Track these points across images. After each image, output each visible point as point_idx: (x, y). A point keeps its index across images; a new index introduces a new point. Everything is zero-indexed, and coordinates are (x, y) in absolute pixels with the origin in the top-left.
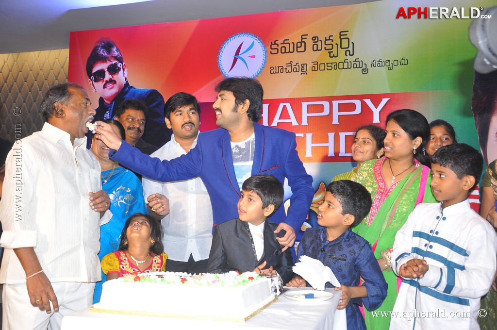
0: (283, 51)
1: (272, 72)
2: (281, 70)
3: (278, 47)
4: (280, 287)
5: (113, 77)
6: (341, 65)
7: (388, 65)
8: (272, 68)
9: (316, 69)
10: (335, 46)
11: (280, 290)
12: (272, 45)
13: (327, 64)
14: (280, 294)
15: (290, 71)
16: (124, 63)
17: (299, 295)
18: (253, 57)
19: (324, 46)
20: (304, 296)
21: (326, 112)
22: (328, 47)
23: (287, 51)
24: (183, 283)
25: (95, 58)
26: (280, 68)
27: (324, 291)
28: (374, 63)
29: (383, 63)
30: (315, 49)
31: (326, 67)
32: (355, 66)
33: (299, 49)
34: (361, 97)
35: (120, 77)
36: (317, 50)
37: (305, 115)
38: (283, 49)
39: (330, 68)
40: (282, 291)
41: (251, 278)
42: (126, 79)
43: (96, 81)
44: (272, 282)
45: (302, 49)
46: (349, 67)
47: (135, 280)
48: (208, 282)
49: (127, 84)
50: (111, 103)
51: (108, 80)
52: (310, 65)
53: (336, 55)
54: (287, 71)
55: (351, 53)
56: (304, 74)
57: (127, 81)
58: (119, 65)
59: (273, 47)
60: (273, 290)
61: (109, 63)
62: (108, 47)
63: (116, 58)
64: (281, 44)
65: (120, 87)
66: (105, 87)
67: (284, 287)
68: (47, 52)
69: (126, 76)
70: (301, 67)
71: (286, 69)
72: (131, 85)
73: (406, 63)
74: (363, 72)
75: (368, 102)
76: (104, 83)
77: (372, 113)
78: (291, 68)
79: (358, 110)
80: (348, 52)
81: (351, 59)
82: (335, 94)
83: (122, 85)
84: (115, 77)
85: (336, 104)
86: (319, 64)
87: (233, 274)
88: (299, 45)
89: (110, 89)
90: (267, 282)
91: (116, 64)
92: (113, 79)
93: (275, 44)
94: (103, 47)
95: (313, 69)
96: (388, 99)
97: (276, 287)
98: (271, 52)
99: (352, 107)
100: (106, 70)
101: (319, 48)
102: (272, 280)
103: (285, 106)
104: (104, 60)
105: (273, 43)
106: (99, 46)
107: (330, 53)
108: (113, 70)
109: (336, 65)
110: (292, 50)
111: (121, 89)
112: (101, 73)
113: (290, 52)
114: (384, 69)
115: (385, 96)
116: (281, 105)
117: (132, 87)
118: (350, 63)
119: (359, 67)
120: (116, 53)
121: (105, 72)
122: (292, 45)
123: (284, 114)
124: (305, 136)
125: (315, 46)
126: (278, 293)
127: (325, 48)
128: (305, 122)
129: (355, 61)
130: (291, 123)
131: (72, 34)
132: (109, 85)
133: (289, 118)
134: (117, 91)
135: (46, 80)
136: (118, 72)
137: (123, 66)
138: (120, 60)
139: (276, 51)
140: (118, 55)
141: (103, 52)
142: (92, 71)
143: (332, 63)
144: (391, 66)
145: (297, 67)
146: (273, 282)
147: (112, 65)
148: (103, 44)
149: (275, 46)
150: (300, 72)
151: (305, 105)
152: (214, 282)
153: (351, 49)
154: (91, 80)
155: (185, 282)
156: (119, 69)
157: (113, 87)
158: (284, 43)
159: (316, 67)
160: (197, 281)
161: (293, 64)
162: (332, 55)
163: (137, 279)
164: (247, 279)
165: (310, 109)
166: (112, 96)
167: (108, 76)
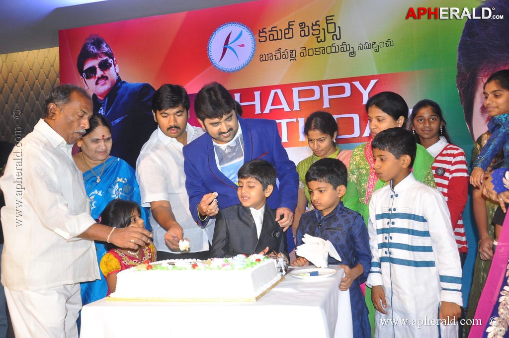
0: (272, 38)
1: (262, 60)
2: (270, 57)
3: (266, 35)
4: (285, 267)
5: (104, 73)
6: (329, 49)
7: (375, 46)
8: (261, 56)
9: (305, 55)
10: (322, 31)
11: (286, 270)
12: (260, 33)
13: (315, 49)
14: (286, 274)
15: (279, 58)
16: (115, 59)
17: (304, 273)
18: (243, 46)
19: (311, 31)
20: (309, 274)
21: (317, 96)
22: (315, 32)
23: (275, 38)
24: (194, 268)
25: (86, 55)
26: (269, 55)
27: (328, 268)
28: (361, 46)
29: (370, 45)
30: (303, 34)
31: (314, 52)
32: (342, 50)
33: (287, 36)
34: (350, 80)
35: (112, 73)
36: (305, 35)
37: (296, 100)
38: (271, 36)
39: (319, 53)
40: (288, 271)
41: (259, 260)
42: (117, 74)
43: (88, 78)
44: (277, 263)
45: (290, 35)
46: (337, 51)
47: (148, 269)
48: (218, 266)
49: (119, 79)
50: (105, 99)
51: (100, 76)
52: (299, 51)
53: (323, 40)
54: (277, 58)
55: (338, 37)
56: (293, 60)
57: (119, 77)
58: (110, 61)
59: (262, 34)
60: (279, 270)
61: (100, 60)
62: (98, 44)
63: (106, 54)
64: (269, 31)
65: (112, 82)
66: (97, 83)
67: (289, 267)
68: (36, 51)
69: (117, 71)
70: (289, 54)
71: (275, 56)
72: (123, 80)
73: (392, 45)
74: (351, 55)
75: (357, 84)
76: (96, 79)
77: (361, 95)
78: (281, 55)
79: (348, 93)
80: (335, 37)
81: (338, 43)
82: (325, 79)
83: (114, 80)
84: (107, 73)
85: (325, 87)
86: (307, 50)
87: (240, 257)
88: (287, 31)
89: (103, 85)
90: (273, 263)
91: (106, 60)
92: (105, 75)
93: (263, 32)
94: (92, 44)
95: (302, 55)
96: (376, 81)
97: (281, 267)
98: (259, 40)
99: (342, 90)
100: (97, 67)
101: (307, 34)
102: (277, 261)
103: (276, 93)
104: (94, 56)
105: (261, 31)
106: (89, 43)
107: (317, 38)
108: (105, 66)
109: (324, 50)
110: (280, 37)
111: (114, 85)
112: (93, 70)
113: (278, 39)
114: (371, 51)
115: (373, 77)
116: (273, 92)
117: (124, 82)
118: (337, 47)
119: (347, 51)
120: (106, 50)
121: (96, 68)
122: (279, 32)
123: (276, 101)
124: (297, 121)
125: (303, 32)
126: (284, 272)
127: (312, 33)
128: (296, 107)
129: (343, 45)
130: (283, 108)
131: (61, 32)
132: (102, 82)
133: (281, 104)
134: (110, 87)
135: (37, 79)
136: (109, 68)
137: (114, 62)
138: (111, 56)
139: (264, 39)
140: (108, 51)
141: (93, 48)
142: (83, 68)
143: (320, 48)
144: (377, 48)
145: (286, 53)
146: (279, 263)
147: (103, 61)
148: (92, 40)
149: (263, 34)
150: (289, 58)
151: (295, 91)
152: (224, 265)
153: (337, 33)
154: (84, 78)
155: (196, 267)
156: (110, 65)
157: (105, 83)
158: (272, 31)
159: (305, 52)
160: (207, 266)
161: (282, 51)
162: (319, 40)
163: (149, 267)
164: (254, 261)
165: (301, 94)
166: (105, 92)
167: (99, 73)
